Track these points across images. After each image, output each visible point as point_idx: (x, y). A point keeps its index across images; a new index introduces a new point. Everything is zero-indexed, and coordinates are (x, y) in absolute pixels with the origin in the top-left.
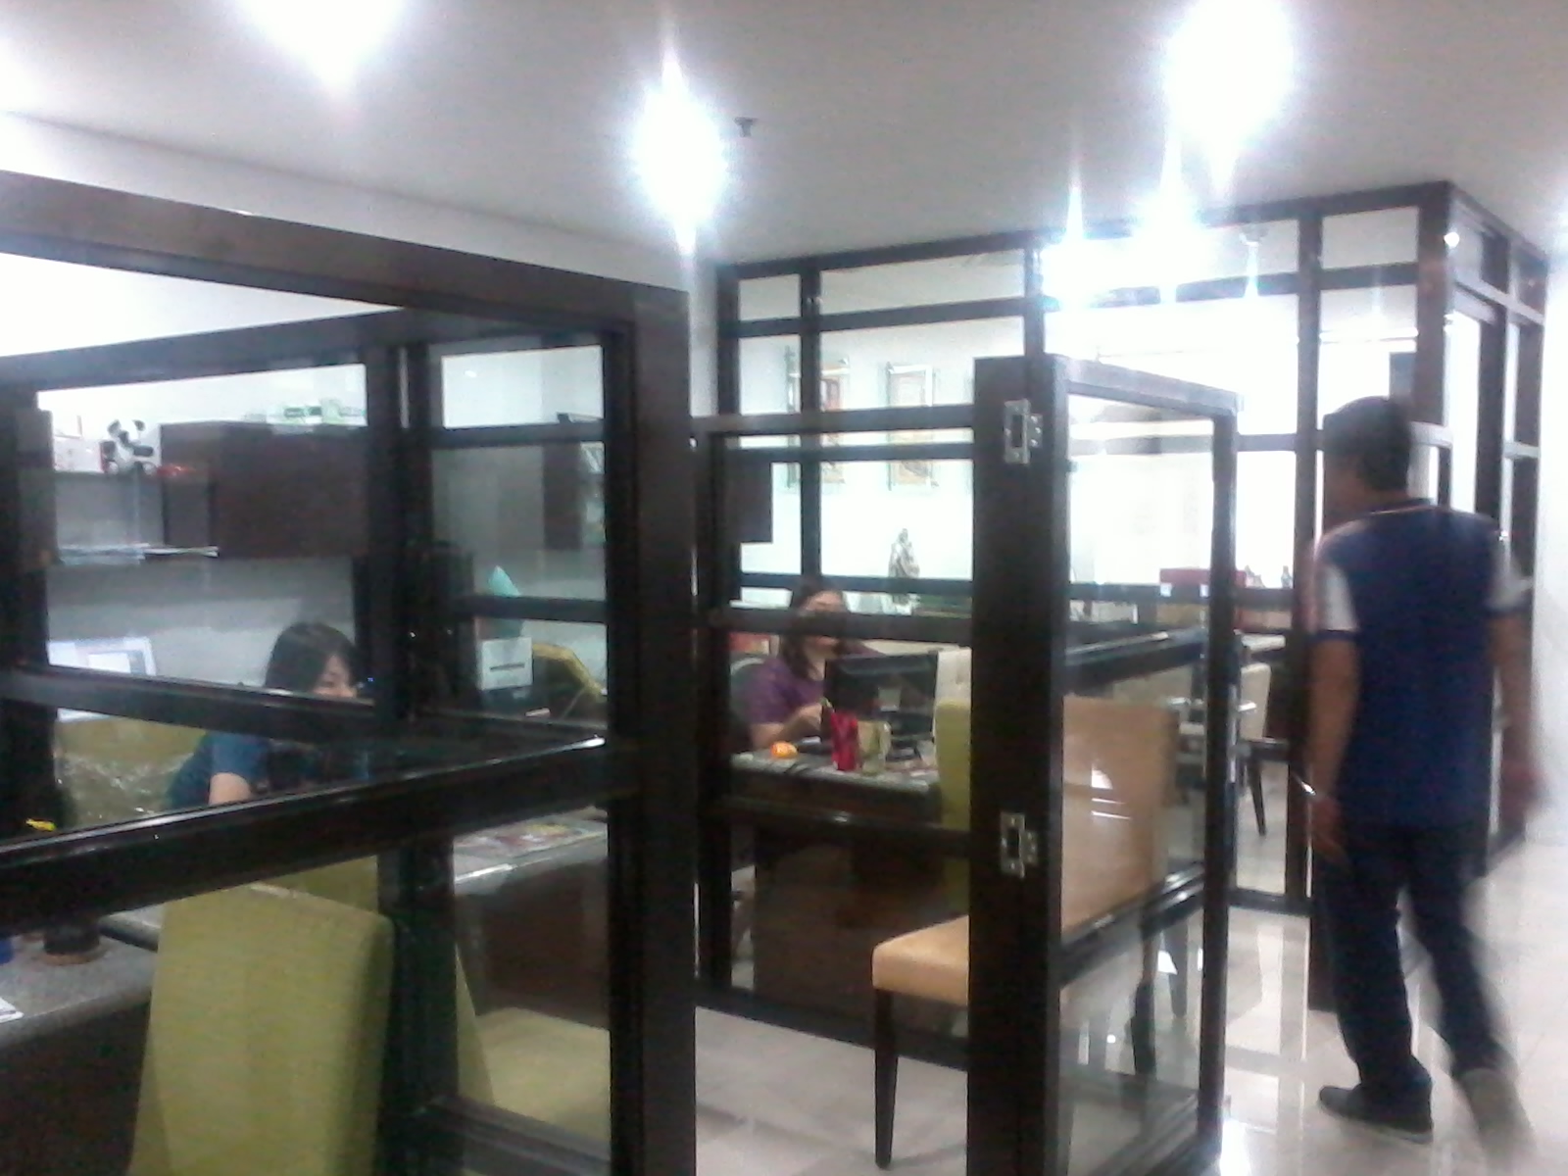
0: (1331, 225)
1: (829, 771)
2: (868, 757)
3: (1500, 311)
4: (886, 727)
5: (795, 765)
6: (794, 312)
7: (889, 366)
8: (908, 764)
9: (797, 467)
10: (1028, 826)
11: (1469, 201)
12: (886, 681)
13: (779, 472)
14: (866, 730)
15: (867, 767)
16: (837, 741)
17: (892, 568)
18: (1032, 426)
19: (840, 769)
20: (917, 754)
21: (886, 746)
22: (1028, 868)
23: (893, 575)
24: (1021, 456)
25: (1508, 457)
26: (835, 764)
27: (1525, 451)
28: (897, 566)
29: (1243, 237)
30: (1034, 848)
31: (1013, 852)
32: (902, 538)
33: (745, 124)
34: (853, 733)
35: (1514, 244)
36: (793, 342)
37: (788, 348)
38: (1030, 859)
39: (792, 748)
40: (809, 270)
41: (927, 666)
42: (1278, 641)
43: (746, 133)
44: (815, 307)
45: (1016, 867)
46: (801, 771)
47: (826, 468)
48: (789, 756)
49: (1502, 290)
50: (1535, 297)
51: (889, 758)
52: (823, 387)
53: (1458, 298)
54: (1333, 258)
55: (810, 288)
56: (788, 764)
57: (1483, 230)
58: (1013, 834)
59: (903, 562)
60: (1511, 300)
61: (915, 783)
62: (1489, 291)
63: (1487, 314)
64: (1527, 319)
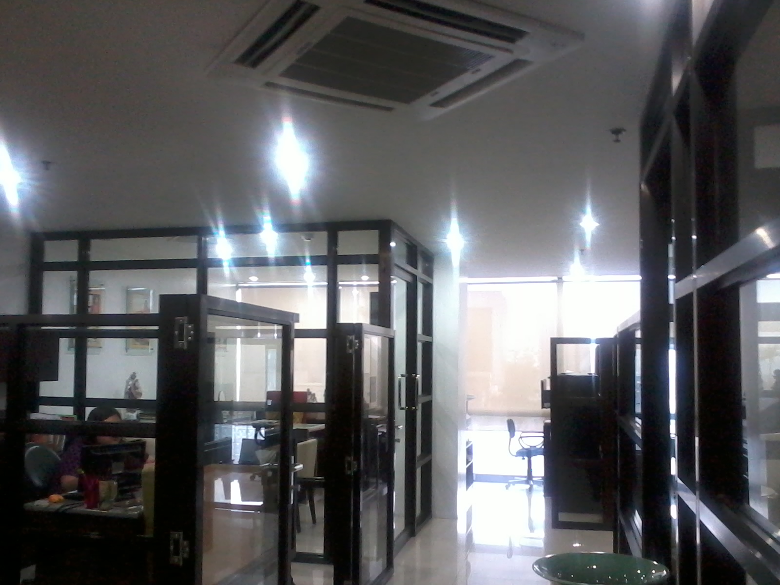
0: (342, 235)
1: (82, 509)
2: (104, 501)
3: (415, 277)
4: (115, 483)
5: (62, 507)
6: (74, 258)
7: (127, 288)
8: (127, 502)
9: (74, 340)
10: (185, 539)
11: (400, 229)
12: (117, 458)
13: (64, 343)
14: (104, 486)
15: (104, 506)
16: (87, 493)
17: (126, 393)
18: (189, 330)
19: (88, 508)
20: (133, 497)
21: (115, 494)
22: (184, 559)
23: (127, 398)
24: (183, 344)
25: (420, 341)
26: (86, 506)
27: (427, 339)
28: (129, 392)
29: (303, 237)
30: (187, 549)
31: (177, 553)
32: (133, 377)
33: (46, 164)
34: (96, 487)
35: (419, 249)
36: (74, 274)
37: (71, 277)
38: (186, 556)
39: (61, 497)
40: (84, 238)
41: (140, 449)
42: (322, 426)
43: (47, 169)
44: (87, 256)
45: (177, 560)
46: (66, 510)
47: (91, 341)
48: (59, 501)
49: (415, 268)
50: (429, 272)
51: (117, 500)
52: (91, 298)
53: (396, 270)
54: (343, 250)
55: (84, 247)
56: (58, 506)
57: (407, 242)
58: (177, 542)
59: (133, 391)
60: (419, 272)
61: (130, 513)
62: (410, 269)
63: (409, 278)
64: (425, 281)
